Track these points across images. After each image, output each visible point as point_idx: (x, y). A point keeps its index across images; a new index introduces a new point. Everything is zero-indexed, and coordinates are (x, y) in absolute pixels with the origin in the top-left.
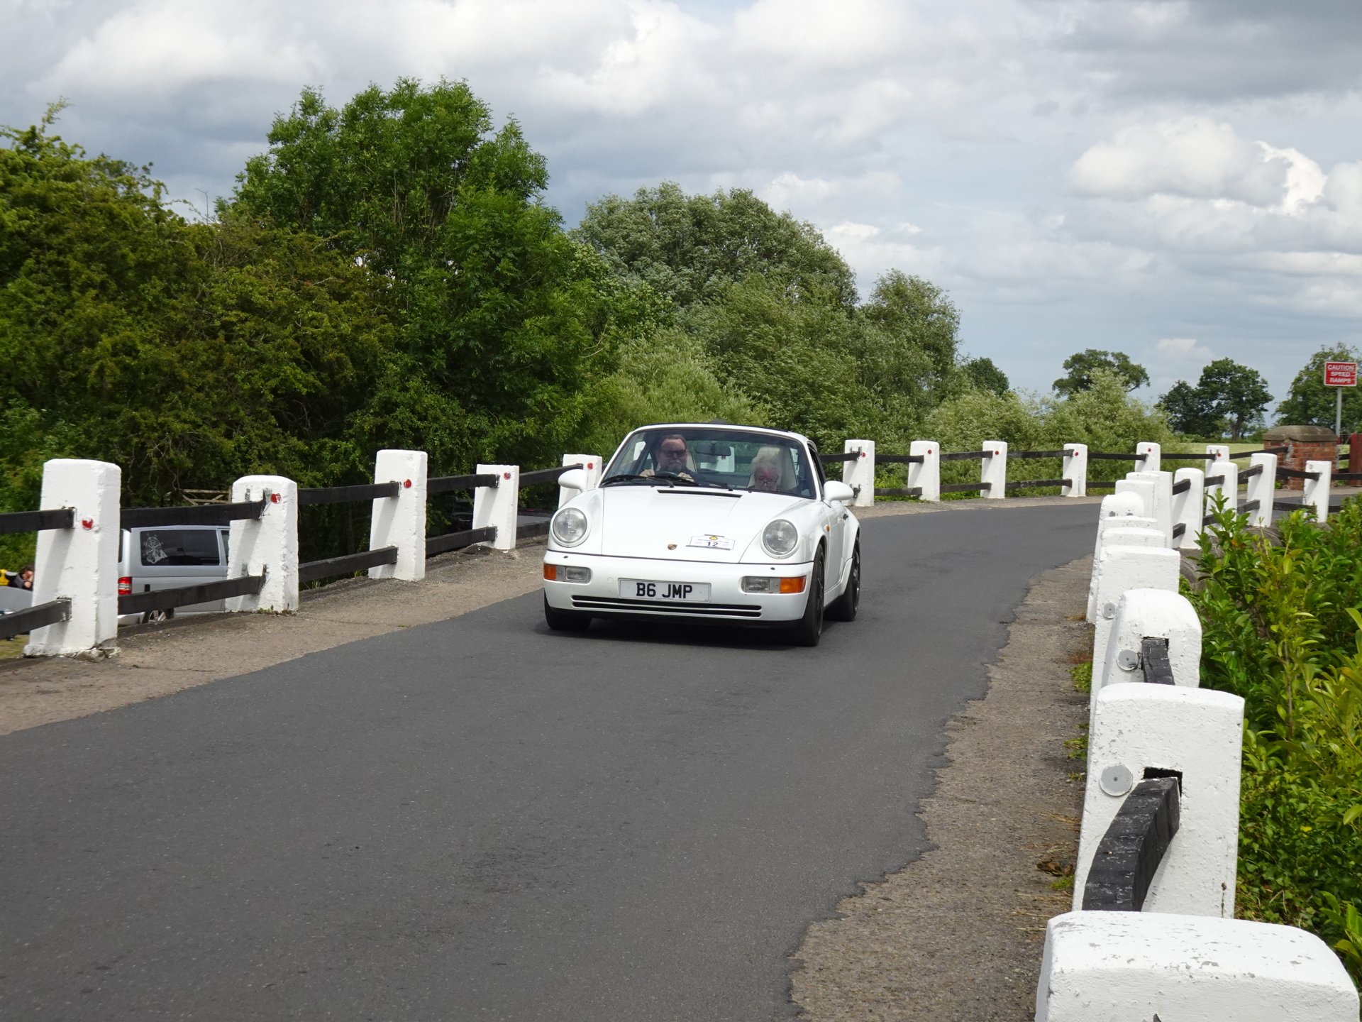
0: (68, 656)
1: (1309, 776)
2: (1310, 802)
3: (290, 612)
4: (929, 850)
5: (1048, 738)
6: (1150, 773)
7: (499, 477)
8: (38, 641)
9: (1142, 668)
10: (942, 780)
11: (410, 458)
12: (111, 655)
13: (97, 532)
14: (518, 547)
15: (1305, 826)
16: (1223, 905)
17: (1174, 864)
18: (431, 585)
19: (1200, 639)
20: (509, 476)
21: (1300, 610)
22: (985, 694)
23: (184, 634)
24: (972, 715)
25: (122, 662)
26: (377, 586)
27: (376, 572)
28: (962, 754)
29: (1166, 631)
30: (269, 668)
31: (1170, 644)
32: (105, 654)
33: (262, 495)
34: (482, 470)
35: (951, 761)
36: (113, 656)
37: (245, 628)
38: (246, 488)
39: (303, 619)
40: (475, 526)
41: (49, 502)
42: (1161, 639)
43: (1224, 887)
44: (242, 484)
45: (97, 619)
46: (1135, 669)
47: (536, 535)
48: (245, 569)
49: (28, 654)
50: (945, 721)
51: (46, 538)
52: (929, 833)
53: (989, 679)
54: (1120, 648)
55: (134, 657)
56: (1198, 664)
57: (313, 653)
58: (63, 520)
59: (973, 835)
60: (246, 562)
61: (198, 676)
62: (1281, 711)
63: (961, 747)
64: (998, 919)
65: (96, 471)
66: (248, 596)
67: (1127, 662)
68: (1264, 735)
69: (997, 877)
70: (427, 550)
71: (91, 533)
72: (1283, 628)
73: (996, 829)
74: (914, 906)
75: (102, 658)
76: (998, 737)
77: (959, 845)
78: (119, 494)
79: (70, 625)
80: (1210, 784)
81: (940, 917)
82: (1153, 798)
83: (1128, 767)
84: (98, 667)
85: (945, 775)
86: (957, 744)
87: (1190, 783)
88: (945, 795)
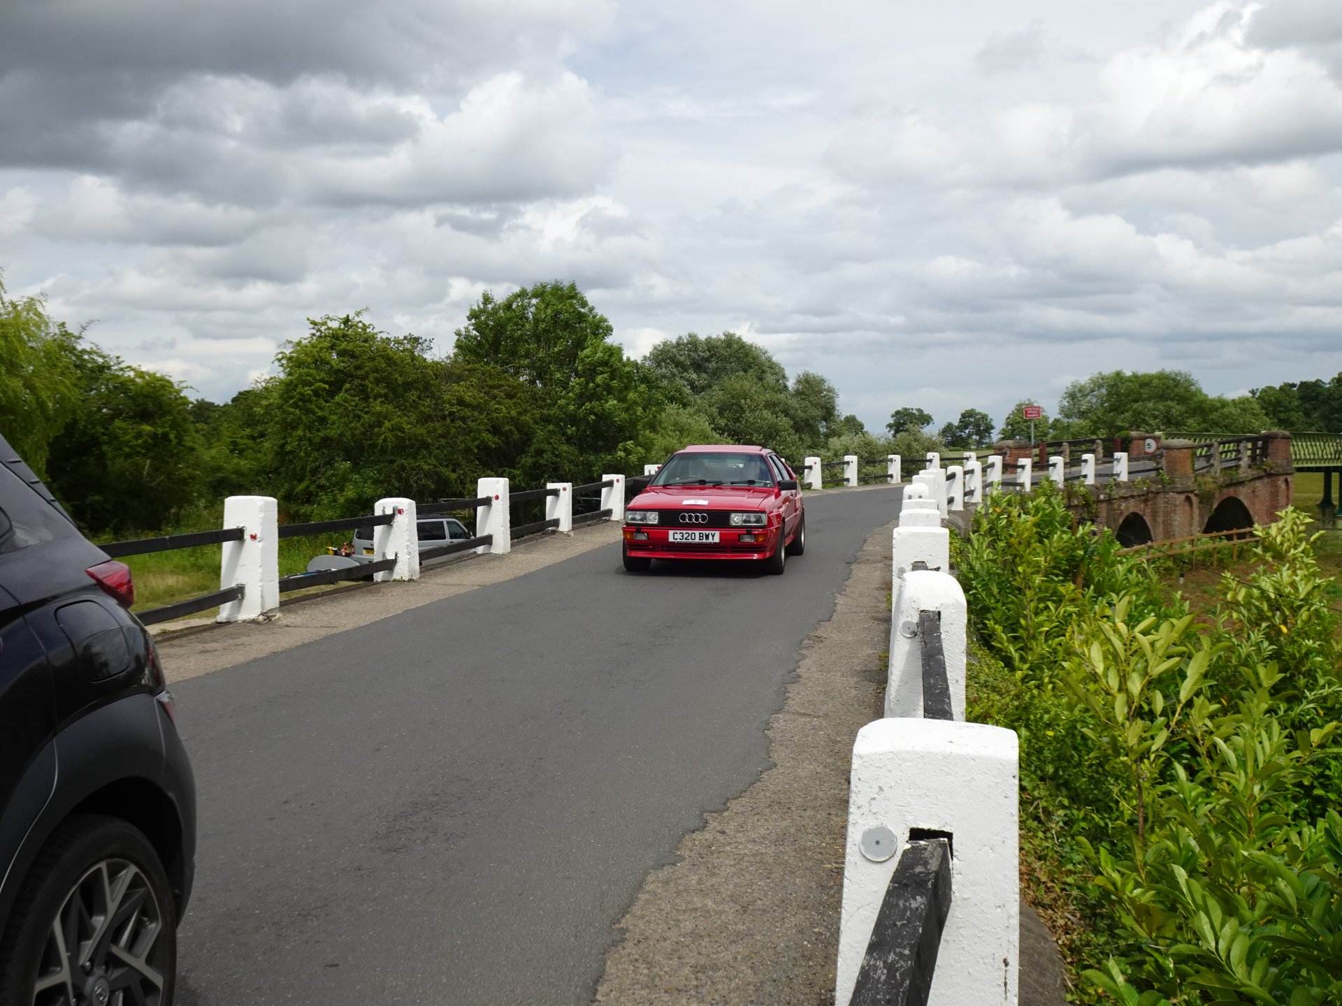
0: (244, 621)
3: (413, 580)
4: (768, 770)
6: (916, 834)
7: (559, 490)
8: (225, 611)
9: (921, 635)
10: (790, 695)
11: (498, 482)
12: (273, 619)
13: (260, 542)
14: (573, 529)
16: (1006, 984)
17: (948, 938)
18: (512, 556)
19: (965, 610)
20: (566, 490)
22: (831, 617)
23: (317, 604)
24: (821, 634)
25: (280, 623)
26: (481, 558)
27: (480, 550)
28: (809, 669)
29: (938, 605)
31: (942, 616)
32: (269, 619)
33: (392, 510)
34: (550, 486)
35: (799, 676)
37: (379, 592)
38: (384, 506)
39: (419, 584)
40: (547, 519)
42: (934, 612)
43: (1006, 963)
44: (383, 504)
45: (262, 597)
47: (586, 521)
48: (384, 555)
49: (219, 621)
50: (802, 640)
51: (227, 546)
52: (771, 751)
53: (835, 604)
54: (903, 619)
55: (291, 619)
56: (965, 629)
57: (418, 608)
58: (237, 535)
59: (804, 751)
60: (384, 551)
61: (330, 630)
62: (1023, 621)
63: (809, 666)
64: (810, 854)
65: (259, 502)
66: (387, 571)
67: (909, 631)
69: (816, 798)
70: (511, 535)
71: (255, 543)
73: (822, 743)
74: (743, 840)
75: (266, 622)
76: (835, 653)
77: (792, 763)
78: (276, 517)
79: (245, 601)
80: (985, 846)
81: (762, 854)
82: (918, 897)
83: (891, 829)
84: (261, 628)
85: (793, 690)
86: (807, 660)
87: (962, 844)
88: (790, 710)
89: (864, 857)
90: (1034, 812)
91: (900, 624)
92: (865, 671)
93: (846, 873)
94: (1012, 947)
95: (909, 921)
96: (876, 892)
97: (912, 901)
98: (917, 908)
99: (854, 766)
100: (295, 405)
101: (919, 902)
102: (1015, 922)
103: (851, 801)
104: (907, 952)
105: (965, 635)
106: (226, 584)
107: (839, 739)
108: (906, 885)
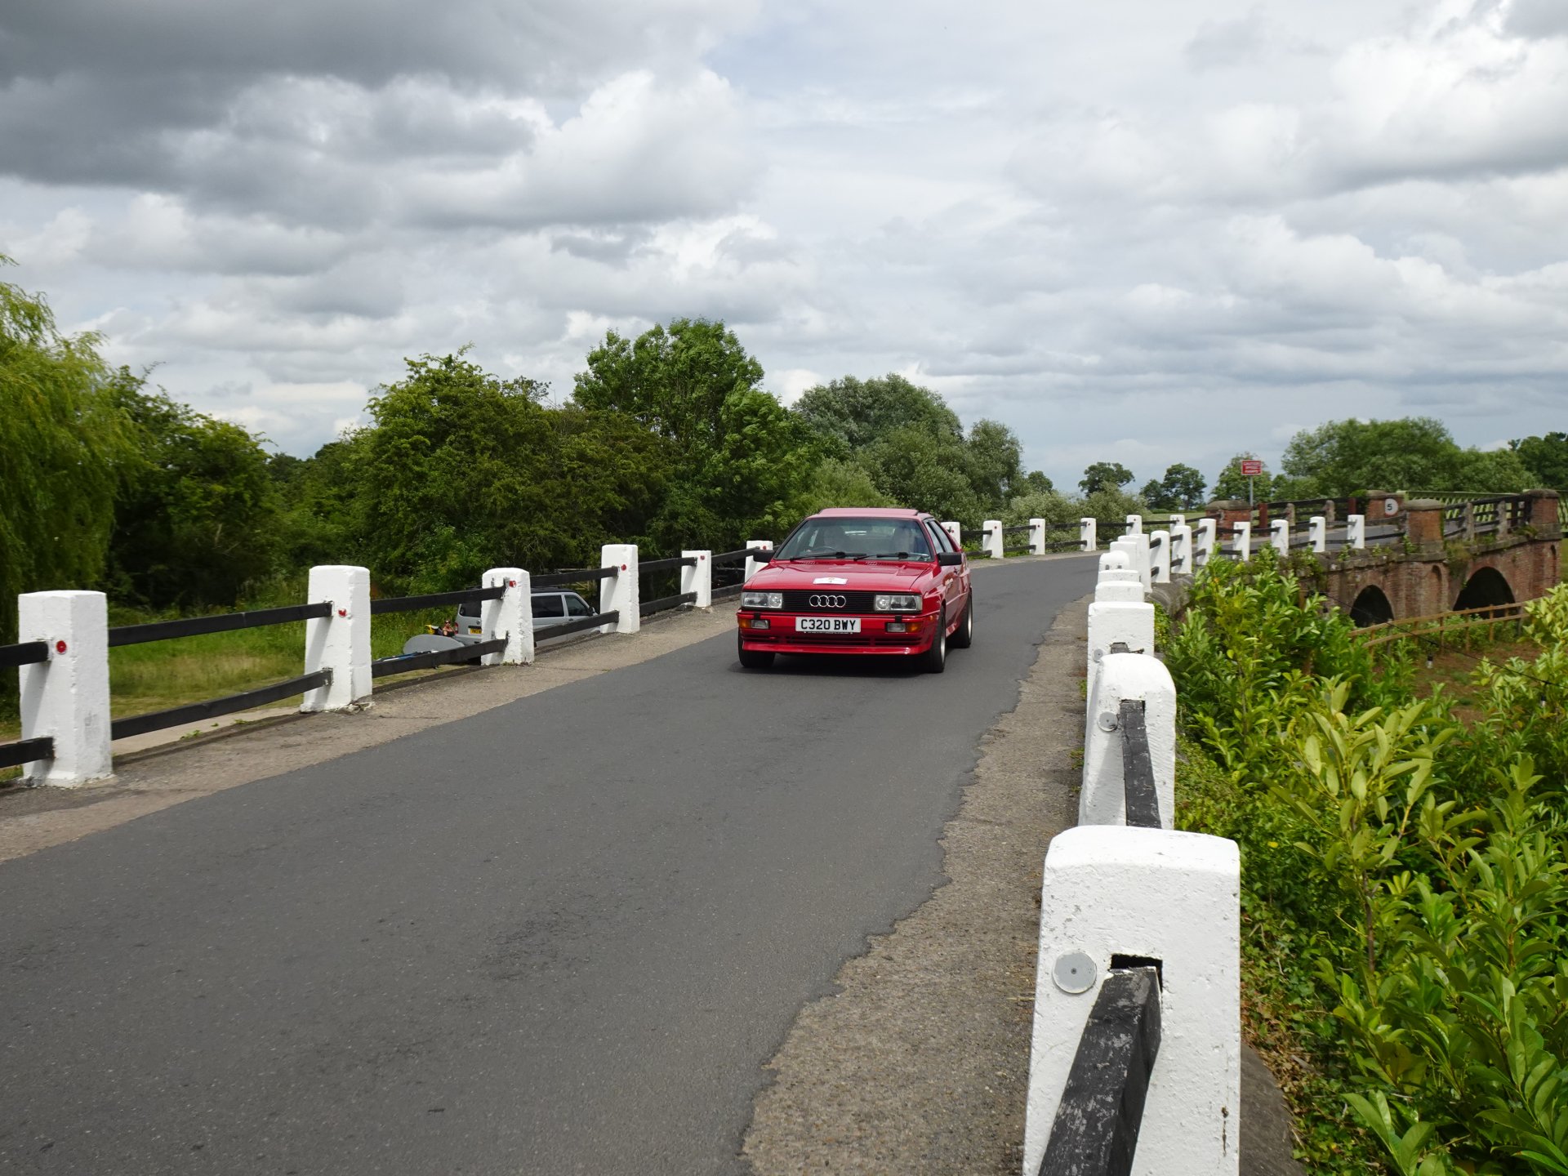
0: (332, 711)
2: (1276, 820)
3: (527, 664)
4: (942, 886)
5: (1058, 749)
6: (1119, 961)
7: (696, 559)
8: (310, 699)
9: (1122, 729)
10: (967, 799)
11: (625, 550)
12: (365, 708)
13: (351, 618)
14: (713, 604)
16: (1224, 1138)
17: (1156, 1082)
18: (642, 636)
19: (1174, 700)
20: (704, 559)
22: (1016, 706)
23: (414, 691)
24: (1003, 728)
25: (373, 713)
26: (604, 638)
27: (605, 628)
28: (989, 769)
29: (1142, 694)
31: (1147, 706)
32: (360, 708)
33: (503, 582)
34: (686, 554)
35: (978, 777)
36: (367, 709)
38: (492, 577)
39: (534, 668)
40: (682, 593)
41: (314, 598)
42: (1138, 701)
43: (1225, 1113)
44: (492, 575)
45: (352, 683)
46: (1115, 729)
47: (728, 595)
48: (493, 635)
49: (303, 710)
50: (981, 735)
51: (312, 624)
52: (945, 864)
53: (1020, 693)
54: (1101, 710)
55: (386, 708)
56: (1173, 721)
57: (532, 696)
58: (324, 611)
59: (983, 864)
60: (493, 630)
61: (431, 721)
62: (1237, 713)
63: (989, 764)
64: (991, 984)
65: (349, 573)
66: (497, 653)
67: (1107, 724)
69: (998, 919)
70: (641, 612)
71: (344, 620)
72: (1236, 651)
73: (1005, 855)
74: (913, 968)
75: (356, 712)
76: (1020, 750)
77: (970, 877)
78: (368, 590)
79: (332, 688)
80: (1200, 976)
81: (935, 984)
82: (1122, 1035)
83: (1090, 955)
84: (351, 718)
85: (971, 792)
86: (987, 758)
87: (1173, 974)
88: (968, 816)
89: (1058, 987)
90: (1254, 937)
91: (1098, 716)
92: (1055, 771)
93: (1037, 1006)
94: (1232, 1094)
95: (1112, 1062)
96: (1071, 1029)
97: (1115, 1040)
98: (1121, 1048)
99: (1046, 882)
100: (389, 461)
101: (1123, 1041)
102: (1236, 1064)
103: (1043, 922)
104: (1110, 1099)
105: (1173, 729)
106: (311, 668)
107: (1025, 851)
108: (1108, 1021)
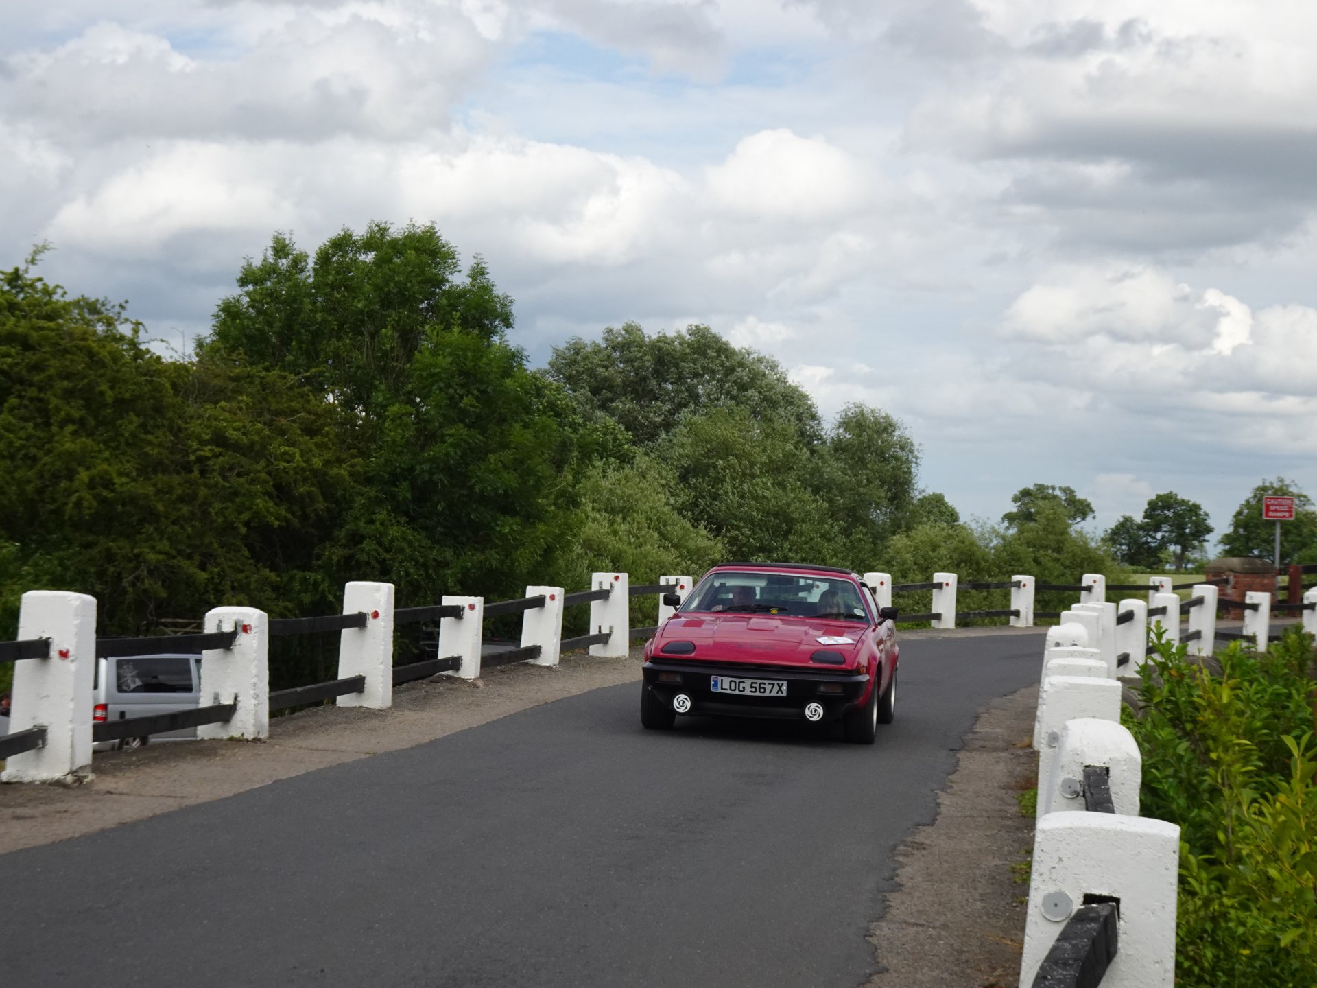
0: (43, 783)
1: (1248, 900)
2: (1249, 925)
3: (260, 740)
4: (878, 973)
5: (995, 863)
6: (1089, 899)
7: (464, 608)
8: (16, 767)
9: (1084, 796)
10: (891, 904)
11: (378, 589)
12: (86, 781)
13: (72, 661)
14: (483, 676)
15: (1244, 948)
18: (397, 713)
19: (1139, 768)
20: (473, 607)
21: (1238, 738)
22: (934, 820)
23: (157, 760)
24: (922, 840)
25: (96, 788)
26: (345, 714)
27: (343, 701)
28: (911, 878)
29: (1106, 759)
30: (240, 794)
31: (1111, 773)
32: (79, 780)
33: (233, 625)
34: (448, 601)
35: (901, 885)
36: (88, 782)
37: (216, 754)
38: (219, 618)
39: (273, 746)
40: (441, 655)
41: (26, 633)
42: (1101, 768)
44: (214, 615)
45: (72, 746)
46: (1078, 796)
47: (499, 664)
48: (216, 697)
49: (5, 780)
50: (895, 846)
51: (23, 668)
52: (878, 956)
53: (938, 805)
54: (1063, 776)
55: (108, 783)
56: (1138, 791)
58: (40, 649)
59: (921, 959)
60: (217, 691)
61: (170, 801)
62: (1221, 836)
63: (911, 871)
65: (73, 602)
66: (219, 724)
67: (1069, 790)
68: (1205, 860)
70: (394, 678)
71: (66, 663)
72: (1222, 755)
73: (944, 952)
75: (76, 784)
76: (947, 862)
77: (907, 968)
79: (46, 752)
80: (1147, 910)
82: (1092, 924)
83: (1068, 893)
84: (71, 792)
85: (895, 899)
86: (907, 869)
87: (1128, 908)
88: (894, 919)
89: (1044, 916)
91: (1059, 781)
92: (993, 884)
93: (1027, 931)
99: (1037, 839)
103: (1034, 871)
106: (17, 724)
